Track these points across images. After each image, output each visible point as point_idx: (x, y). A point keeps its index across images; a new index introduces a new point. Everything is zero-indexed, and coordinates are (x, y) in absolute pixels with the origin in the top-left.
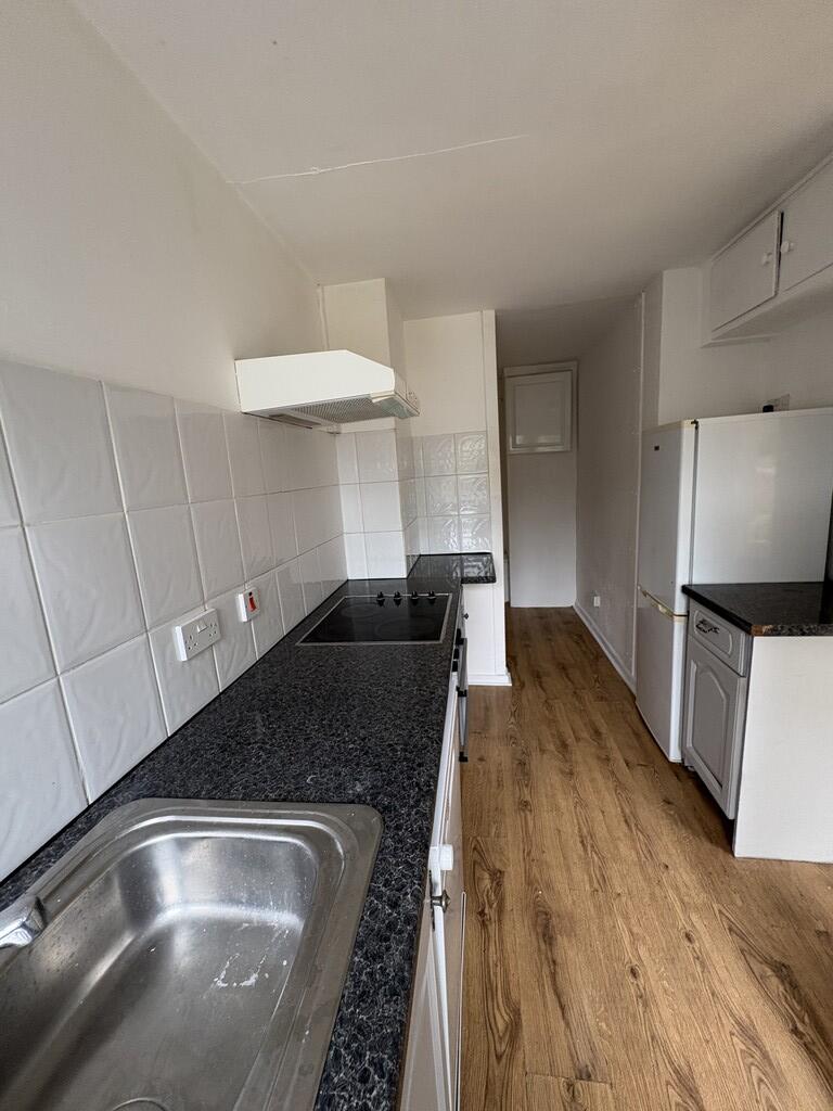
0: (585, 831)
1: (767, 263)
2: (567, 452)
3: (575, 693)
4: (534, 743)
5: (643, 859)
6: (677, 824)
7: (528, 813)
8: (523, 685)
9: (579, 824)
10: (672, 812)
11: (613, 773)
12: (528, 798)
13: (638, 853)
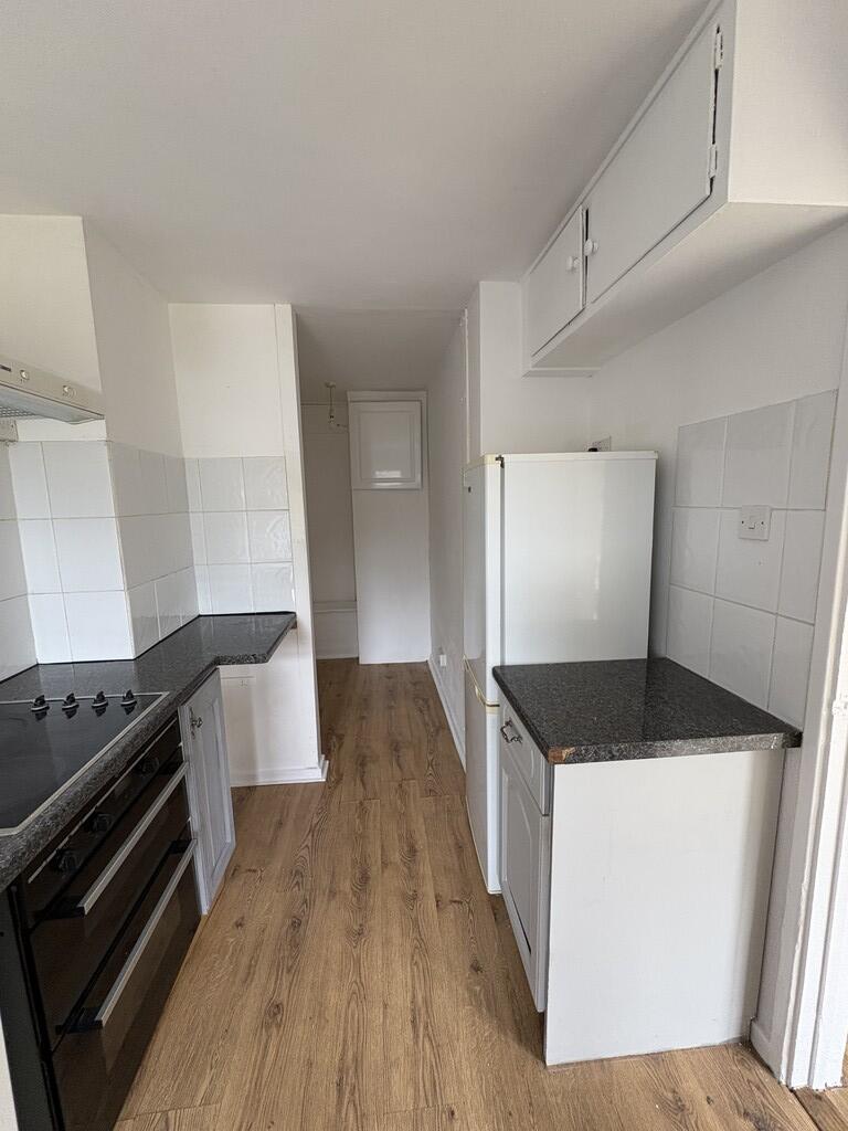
0: (350, 1055)
1: (573, 269)
2: (417, 490)
3: (400, 786)
4: (325, 881)
5: (422, 1104)
6: (480, 1011)
7: (274, 1030)
8: (338, 781)
9: (345, 1041)
10: (478, 988)
11: (416, 922)
12: (283, 997)
13: (416, 1090)
